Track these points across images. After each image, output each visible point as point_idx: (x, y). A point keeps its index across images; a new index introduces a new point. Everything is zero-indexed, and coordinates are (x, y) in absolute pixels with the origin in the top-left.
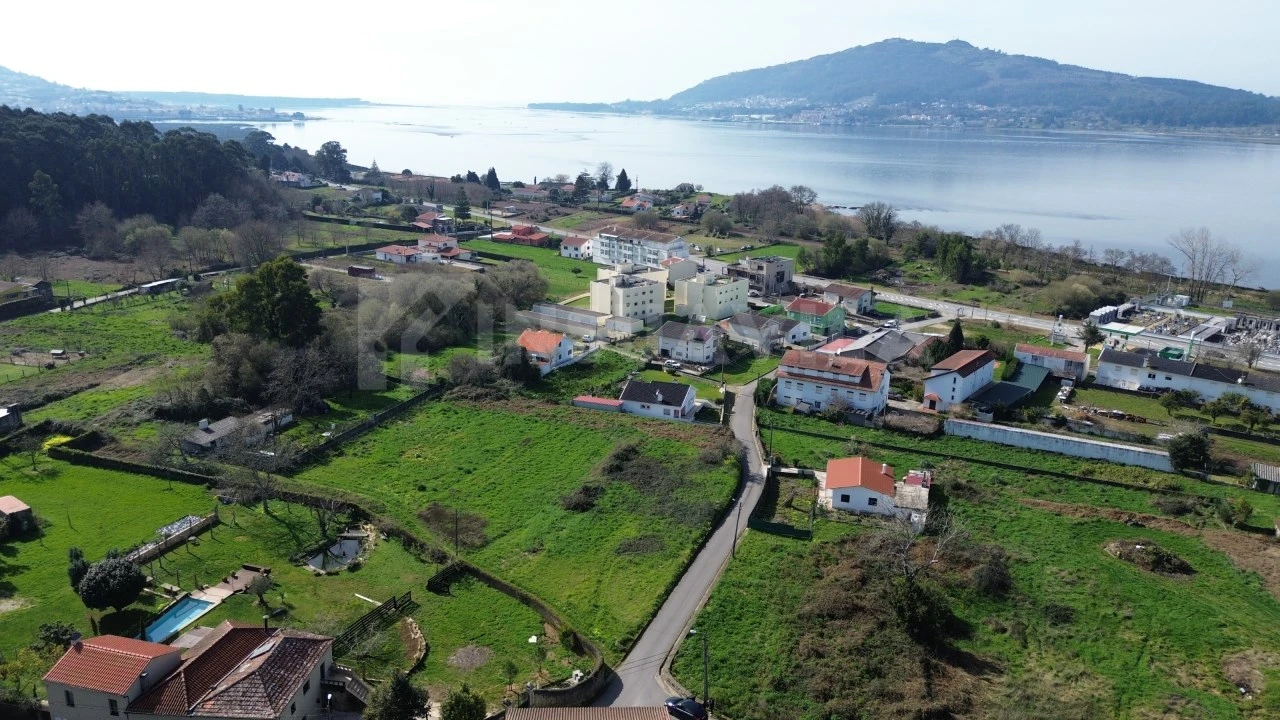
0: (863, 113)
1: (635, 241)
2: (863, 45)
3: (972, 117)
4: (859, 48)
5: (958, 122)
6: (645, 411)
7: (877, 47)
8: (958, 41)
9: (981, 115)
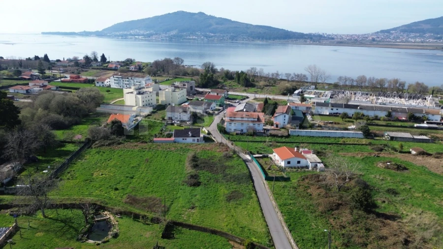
0: (174, 36)
1: (130, 78)
2: (171, 13)
3: (210, 37)
4: (169, 14)
5: (206, 39)
6: (184, 141)
7: (175, 13)
8: (201, 12)
9: (212, 37)
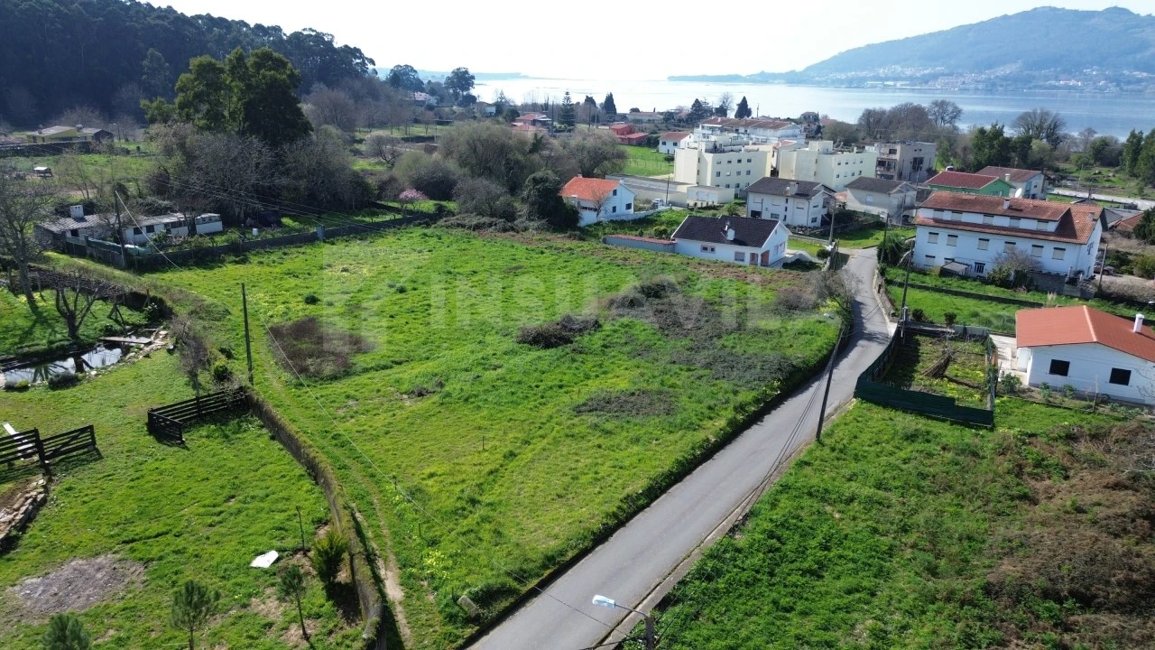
0: (1005, 78)
1: (742, 130)
2: (1010, 13)
3: (1129, 83)
4: (1005, 17)
5: (1113, 88)
6: (707, 256)
7: (1024, 15)
8: (1116, 8)
9: (1139, 81)
